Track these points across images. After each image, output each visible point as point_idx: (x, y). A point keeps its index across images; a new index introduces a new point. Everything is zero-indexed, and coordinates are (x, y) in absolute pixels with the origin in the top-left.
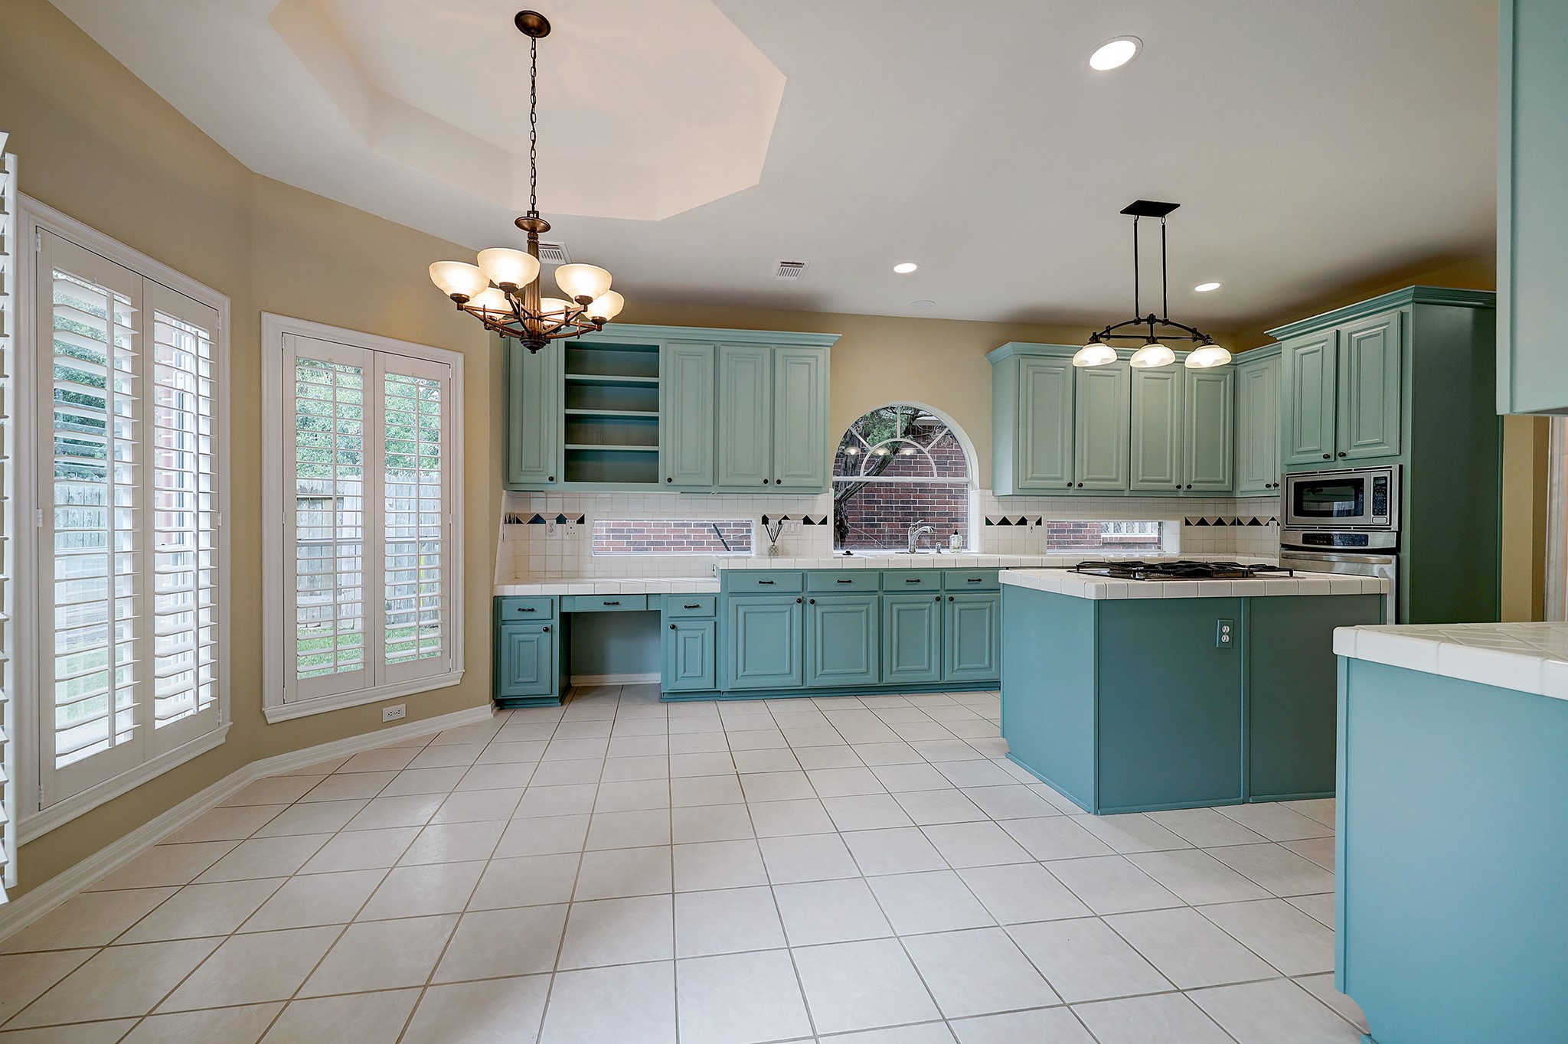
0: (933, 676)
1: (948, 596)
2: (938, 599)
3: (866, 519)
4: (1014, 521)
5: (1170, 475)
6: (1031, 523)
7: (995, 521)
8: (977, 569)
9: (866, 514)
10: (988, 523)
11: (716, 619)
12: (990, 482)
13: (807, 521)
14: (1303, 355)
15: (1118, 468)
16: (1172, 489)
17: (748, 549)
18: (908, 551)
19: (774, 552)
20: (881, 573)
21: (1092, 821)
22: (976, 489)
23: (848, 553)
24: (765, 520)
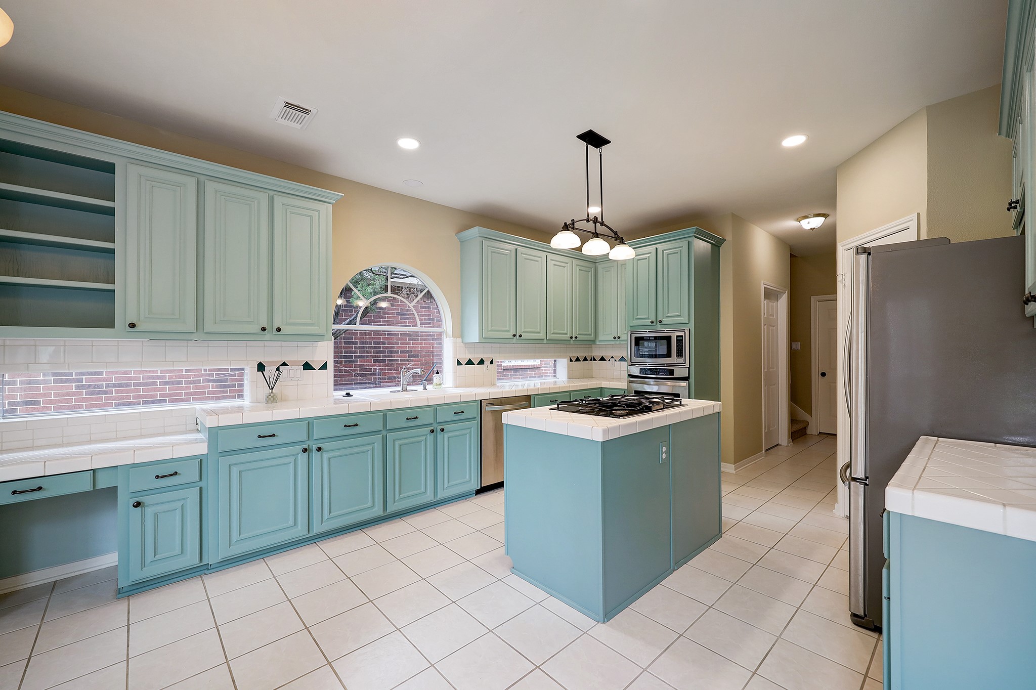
0: (429, 497)
1: (439, 428)
2: (432, 431)
3: (345, 357)
4: (476, 362)
5: (567, 331)
6: (487, 363)
7: (464, 362)
8: (461, 403)
9: (346, 352)
10: (459, 363)
11: (201, 484)
12: (460, 332)
13: (307, 366)
14: (638, 260)
15: (540, 325)
16: (567, 339)
17: (241, 396)
18: (399, 388)
19: (271, 399)
20: (384, 415)
21: (602, 630)
22: (450, 338)
23: (348, 395)
24: (261, 367)
